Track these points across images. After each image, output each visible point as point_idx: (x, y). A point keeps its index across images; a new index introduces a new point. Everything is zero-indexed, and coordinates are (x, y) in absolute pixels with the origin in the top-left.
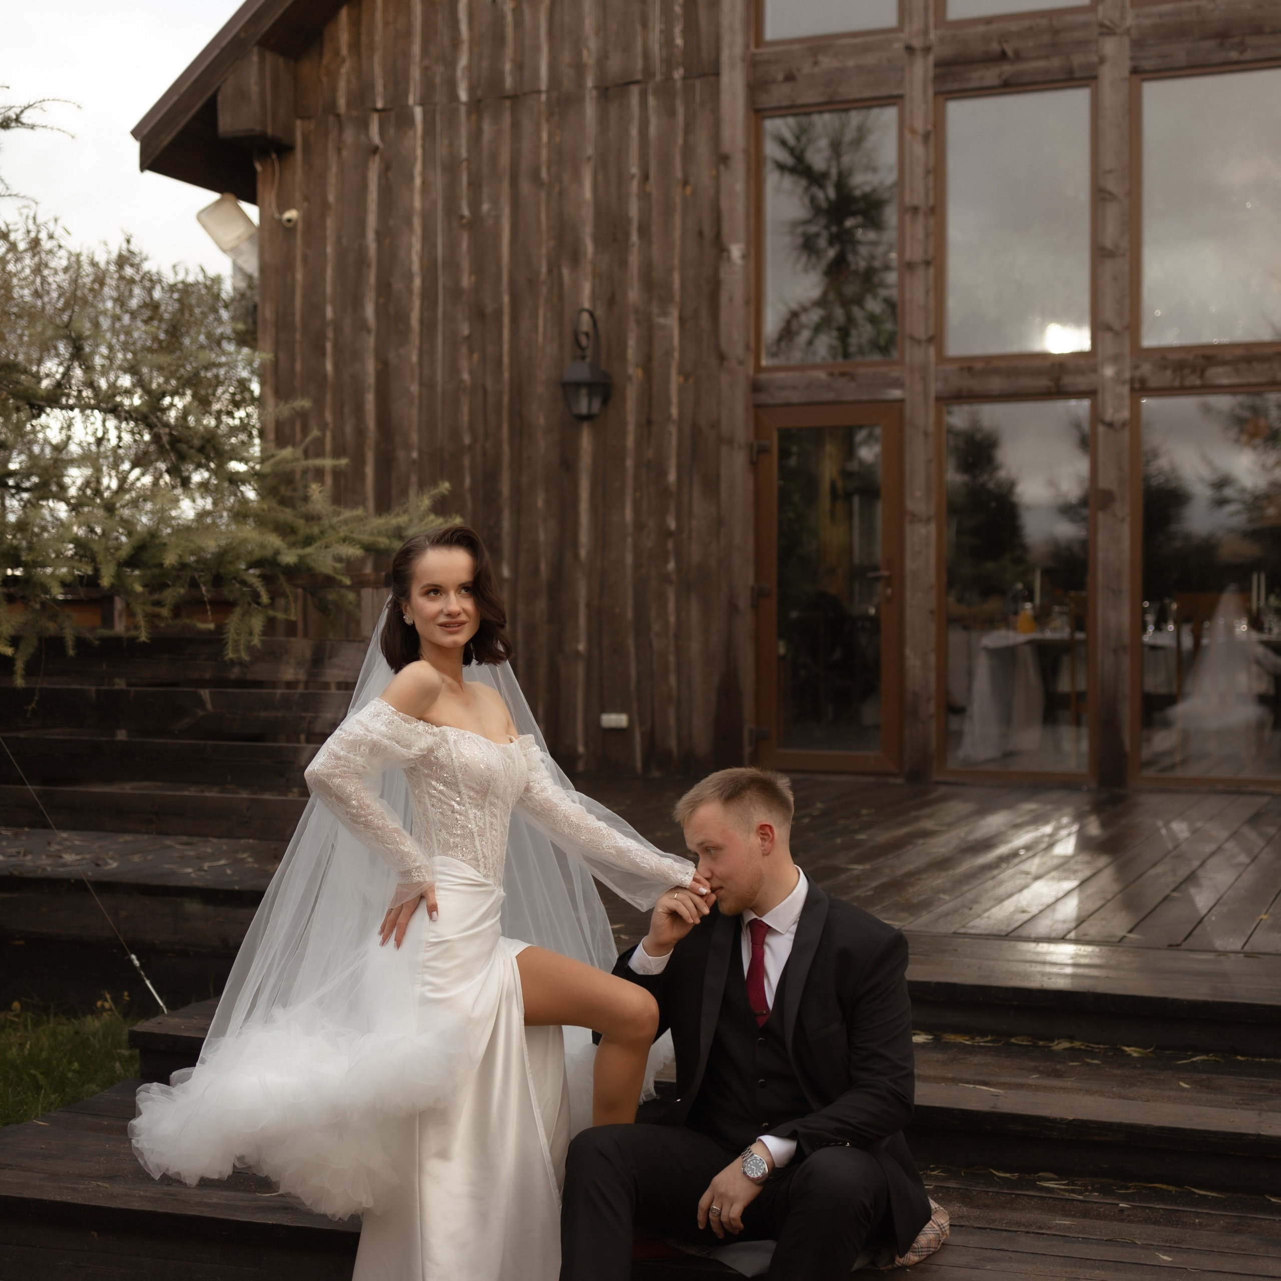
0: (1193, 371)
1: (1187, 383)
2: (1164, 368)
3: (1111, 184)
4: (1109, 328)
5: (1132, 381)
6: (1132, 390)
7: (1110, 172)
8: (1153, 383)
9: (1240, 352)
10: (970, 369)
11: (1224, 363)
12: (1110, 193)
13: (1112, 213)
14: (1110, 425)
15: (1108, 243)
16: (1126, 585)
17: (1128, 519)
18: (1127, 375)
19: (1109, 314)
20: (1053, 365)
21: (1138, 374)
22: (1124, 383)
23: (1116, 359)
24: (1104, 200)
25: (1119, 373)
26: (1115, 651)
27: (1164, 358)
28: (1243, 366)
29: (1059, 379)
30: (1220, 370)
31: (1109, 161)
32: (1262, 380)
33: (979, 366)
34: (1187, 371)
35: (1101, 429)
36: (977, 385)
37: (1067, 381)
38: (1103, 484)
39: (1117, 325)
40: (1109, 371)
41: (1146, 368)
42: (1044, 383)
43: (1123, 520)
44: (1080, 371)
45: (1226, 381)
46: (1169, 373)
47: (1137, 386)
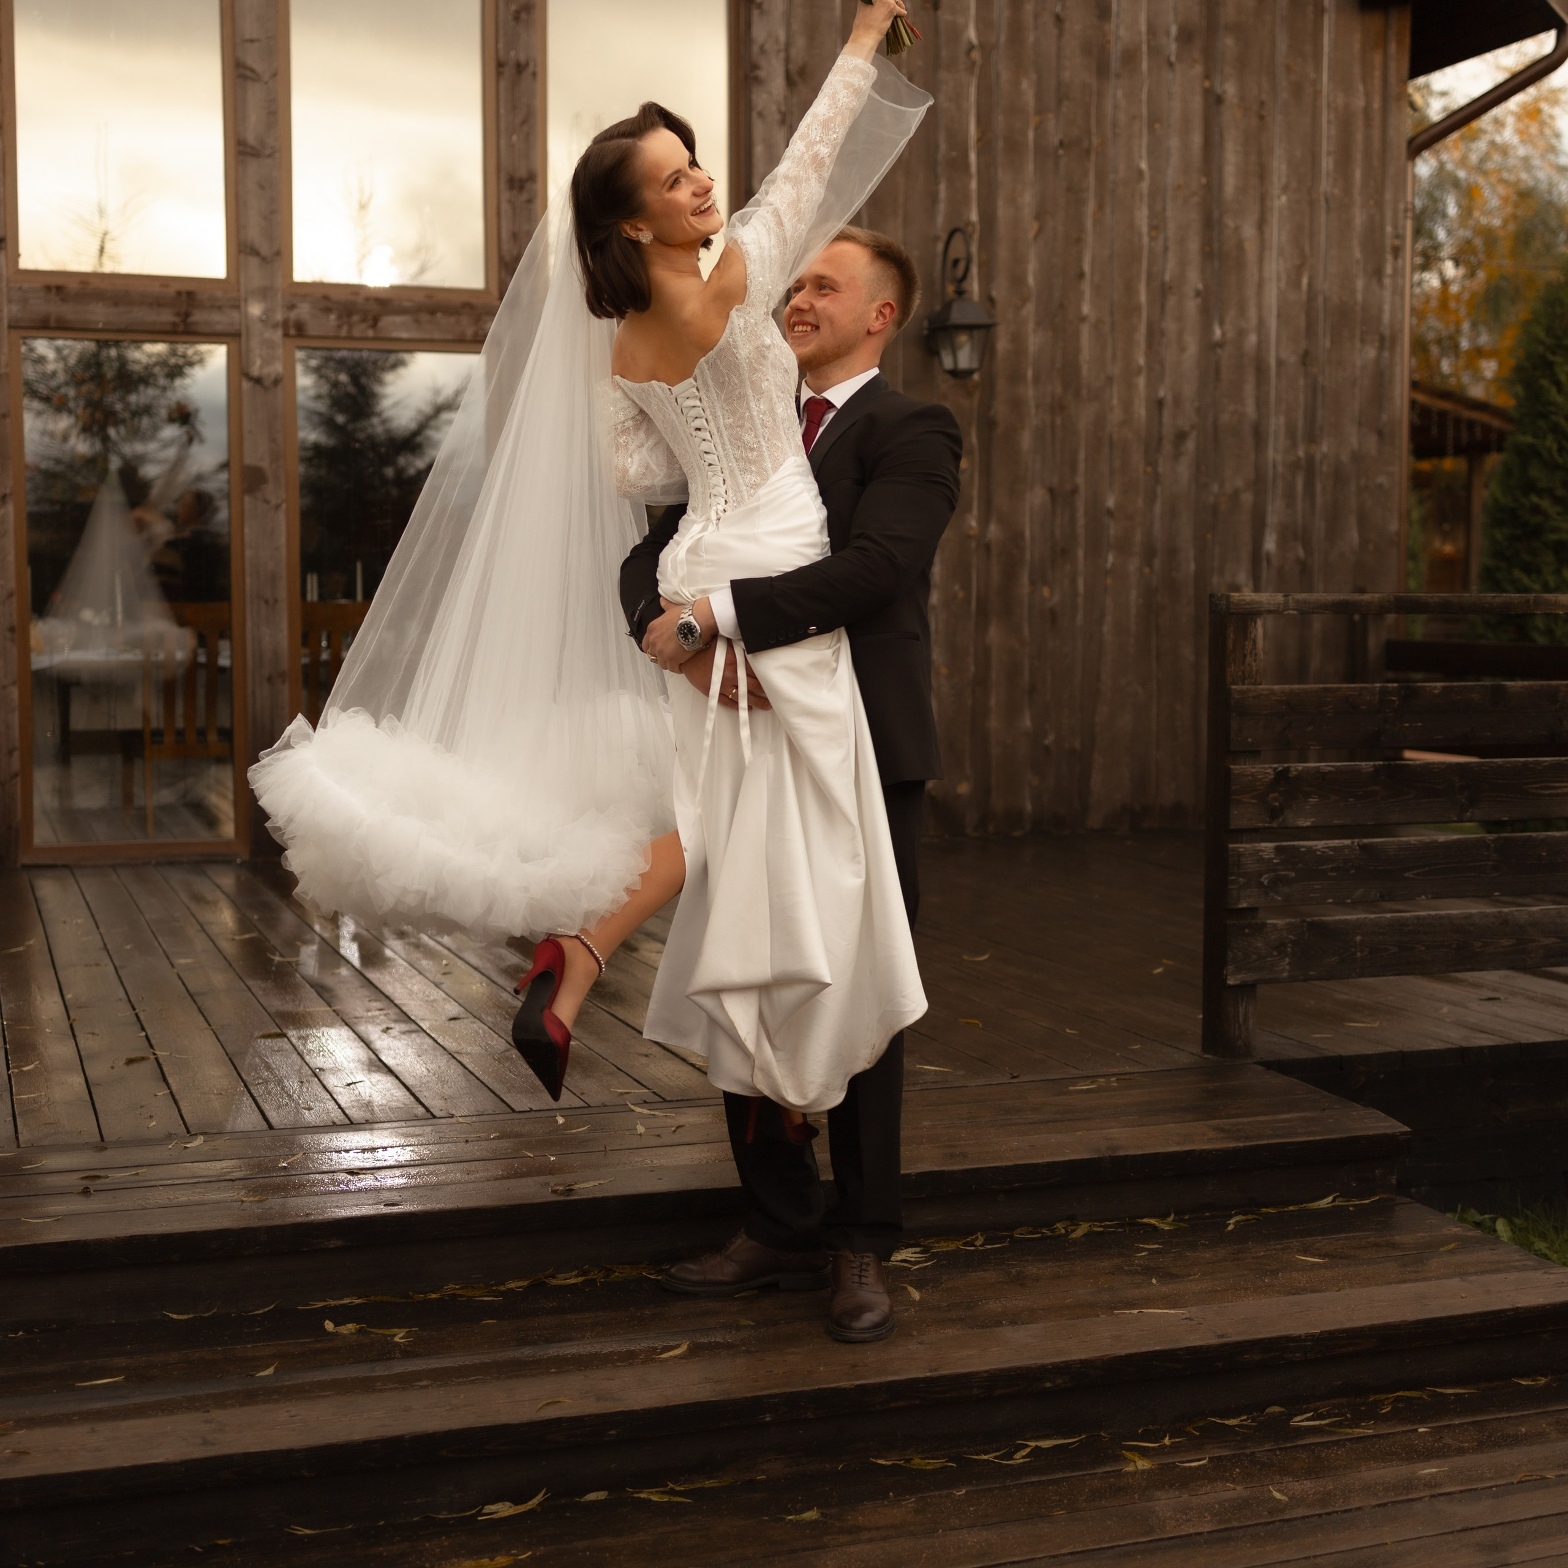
0: (364, 320)
1: (357, 332)
2: (328, 310)
3: (252, 58)
4: (254, 252)
5: (285, 324)
6: (286, 335)
7: (252, 41)
8: (313, 329)
9: (420, 298)
10: (59, 289)
11: (402, 311)
12: (252, 71)
13: (255, 95)
14: (258, 381)
15: (251, 139)
16: (283, 594)
17: (284, 506)
18: (279, 317)
19: (254, 234)
20: (179, 293)
21: (293, 315)
22: (275, 326)
23: (265, 293)
24: (244, 77)
25: (267, 312)
26: (270, 679)
27: (326, 298)
28: (425, 317)
29: (187, 315)
30: (398, 319)
31: (249, 28)
32: (449, 337)
33: (73, 285)
34: (356, 318)
35: (246, 385)
36: (69, 311)
37: (198, 317)
38: (248, 460)
39: (265, 250)
40: (255, 310)
41: (304, 311)
42: (166, 317)
43: (277, 507)
44: (216, 306)
45: (404, 335)
46: (333, 317)
47: (292, 332)
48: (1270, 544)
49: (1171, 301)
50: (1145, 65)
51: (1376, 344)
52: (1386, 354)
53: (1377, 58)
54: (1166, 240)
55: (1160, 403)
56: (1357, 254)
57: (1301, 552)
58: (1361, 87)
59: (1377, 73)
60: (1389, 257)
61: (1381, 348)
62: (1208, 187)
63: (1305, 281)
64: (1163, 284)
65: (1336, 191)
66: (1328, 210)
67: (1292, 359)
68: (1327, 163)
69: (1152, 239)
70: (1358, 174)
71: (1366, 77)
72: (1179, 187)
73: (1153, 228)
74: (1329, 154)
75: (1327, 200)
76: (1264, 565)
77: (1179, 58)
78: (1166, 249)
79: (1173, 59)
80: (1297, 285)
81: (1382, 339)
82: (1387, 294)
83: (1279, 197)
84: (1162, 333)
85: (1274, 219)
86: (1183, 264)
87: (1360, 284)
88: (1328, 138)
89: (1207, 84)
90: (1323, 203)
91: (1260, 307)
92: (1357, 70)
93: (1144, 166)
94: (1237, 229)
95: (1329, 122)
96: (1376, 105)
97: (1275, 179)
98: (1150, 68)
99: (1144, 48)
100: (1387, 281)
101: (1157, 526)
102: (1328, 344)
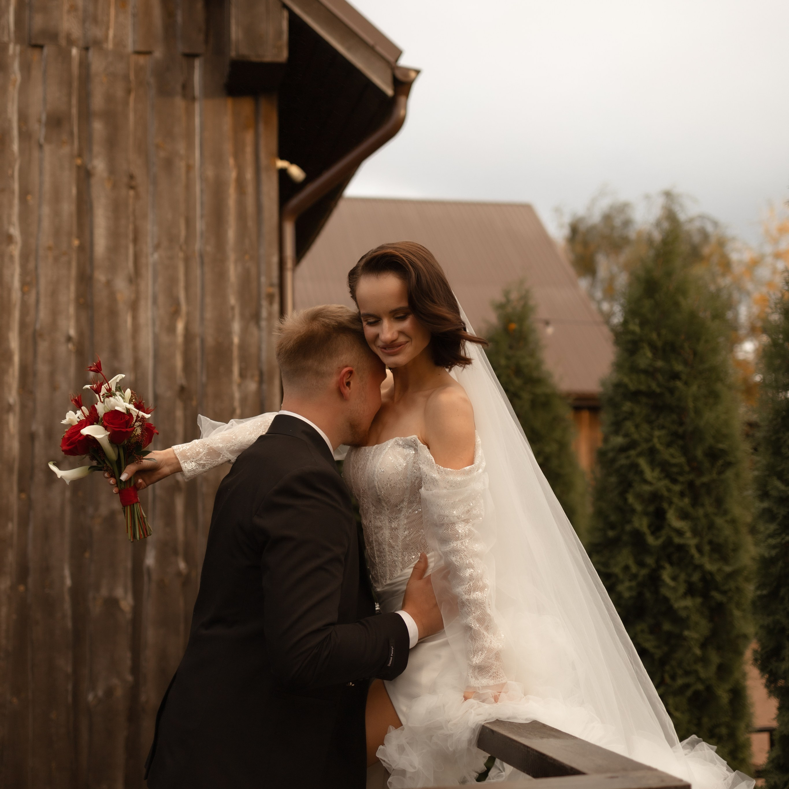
48: (150, 560)
49: (43, 346)
50: (15, 147)
51: (257, 378)
52: (265, 387)
53: (249, 137)
54: (38, 294)
55: (32, 437)
56: (232, 300)
57: (182, 565)
58: (231, 161)
59: (249, 150)
60: (264, 303)
61: (261, 382)
62: (81, 248)
63: (180, 326)
64: (35, 332)
65: (209, 249)
66: (202, 263)
67: (169, 394)
68: (200, 225)
69: (24, 293)
70: (231, 234)
71: (238, 153)
72: (50, 248)
73: (24, 284)
74: (202, 216)
75: (201, 256)
76: (146, 578)
77: (48, 139)
78: (37, 302)
79: (42, 140)
80: (172, 329)
81: (261, 374)
82: (264, 334)
83: (152, 254)
84: (35, 374)
85: (148, 274)
86: (55, 313)
87: (236, 327)
88: (202, 204)
89: (79, 161)
90: (198, 260)
91: (135, 349)
92: (228, 147)
93: (15, 231)
94: (109, 284)
95: (202, 191)
96: (249, 175)
97: (149, 240)
98: (21, 150)
99: (15, 132)
100: (263, 324)
101: (30, 548)
102: (204, 379)
